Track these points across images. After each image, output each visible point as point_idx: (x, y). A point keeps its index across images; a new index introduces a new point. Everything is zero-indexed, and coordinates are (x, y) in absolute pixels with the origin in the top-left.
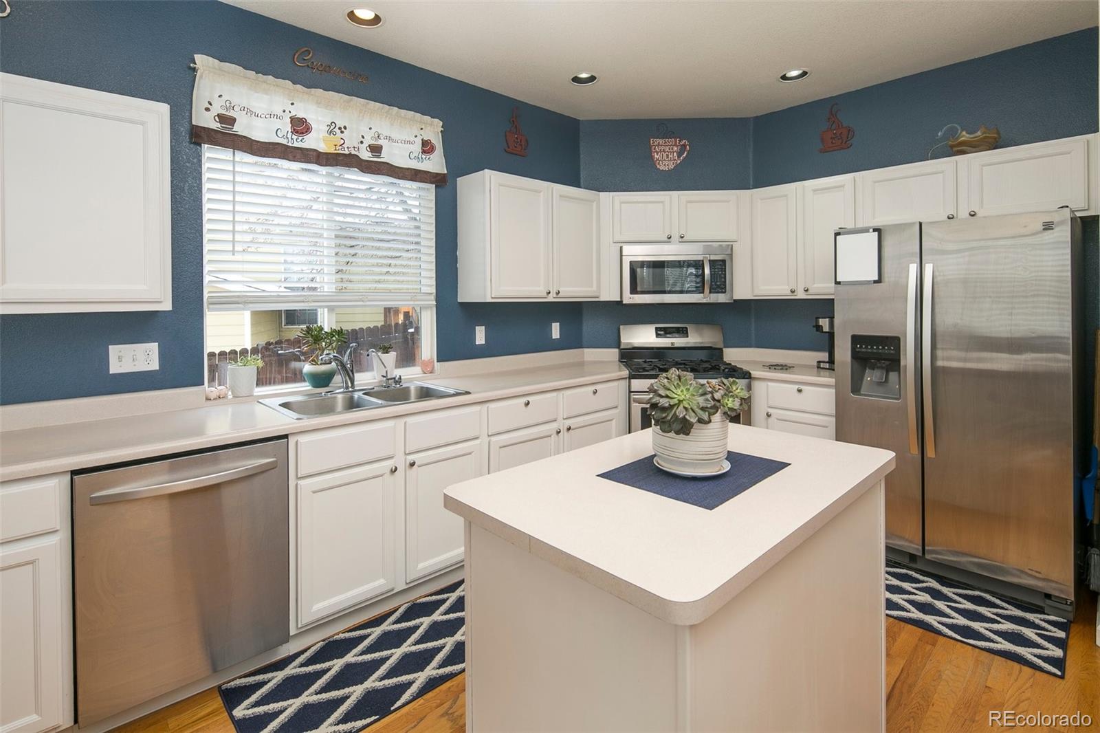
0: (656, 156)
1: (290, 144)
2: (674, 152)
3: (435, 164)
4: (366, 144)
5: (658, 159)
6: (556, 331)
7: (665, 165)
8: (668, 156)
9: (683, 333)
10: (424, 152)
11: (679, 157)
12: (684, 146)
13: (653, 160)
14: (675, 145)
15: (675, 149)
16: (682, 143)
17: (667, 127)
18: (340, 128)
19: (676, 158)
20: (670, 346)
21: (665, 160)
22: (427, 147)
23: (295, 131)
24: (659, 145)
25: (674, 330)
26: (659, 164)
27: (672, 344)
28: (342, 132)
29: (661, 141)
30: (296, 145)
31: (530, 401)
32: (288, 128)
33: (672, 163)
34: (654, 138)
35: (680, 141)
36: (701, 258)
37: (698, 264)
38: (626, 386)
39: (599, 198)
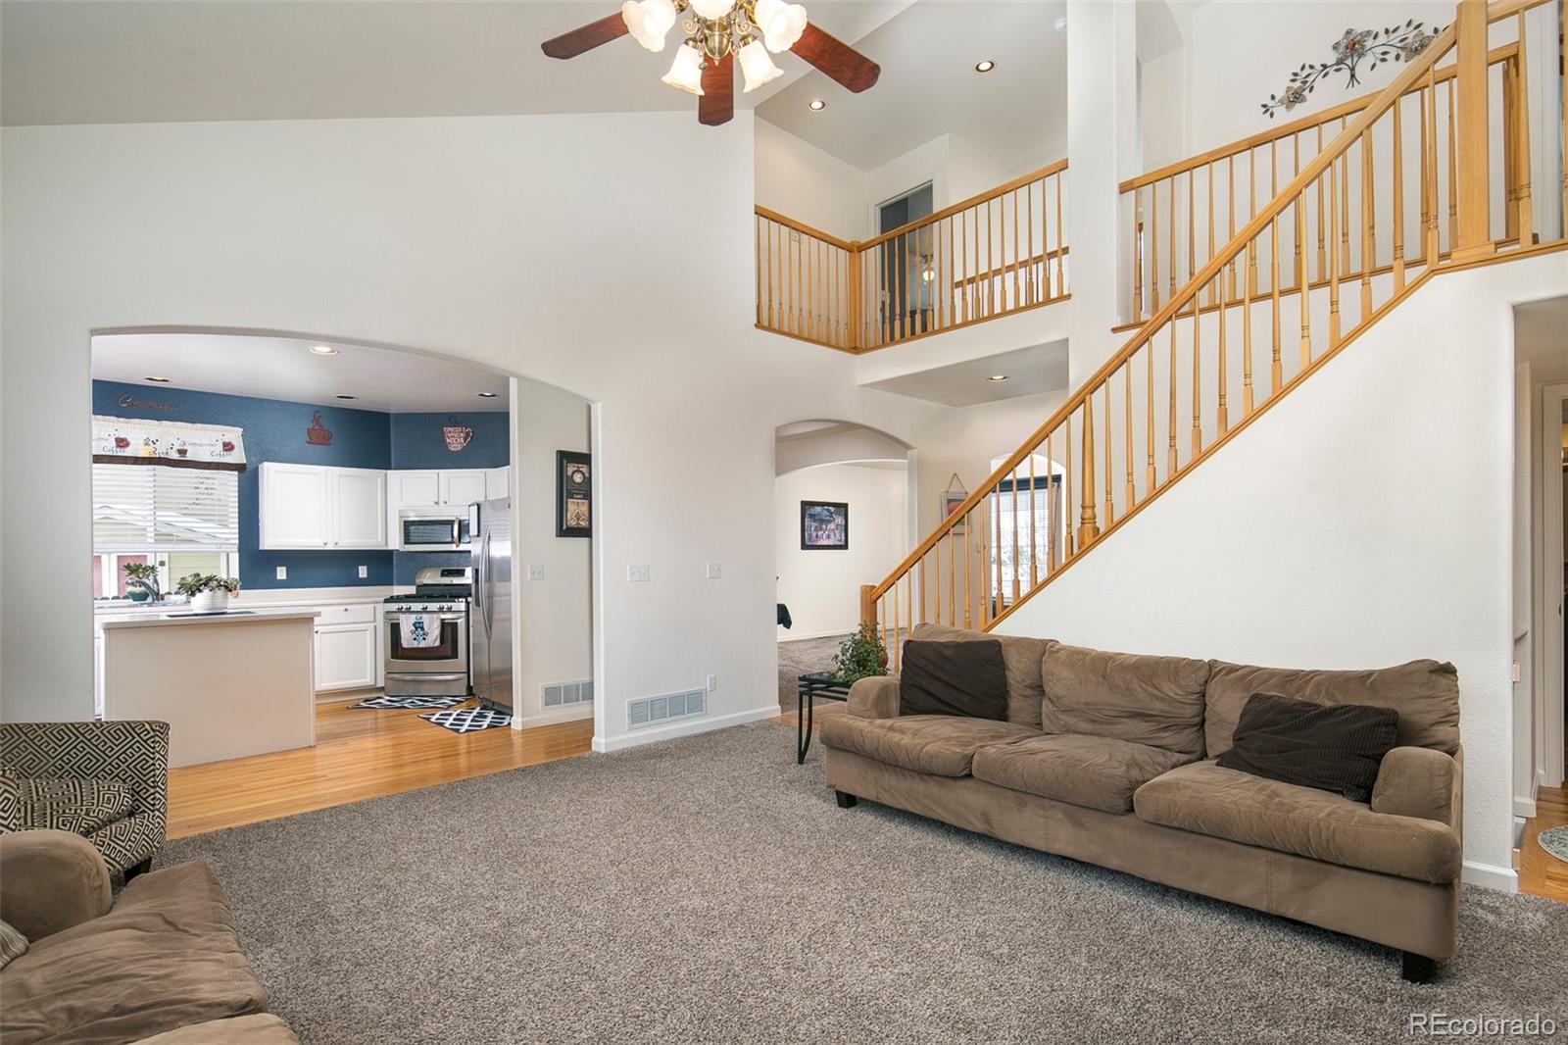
0: (448, 441)
1: (114, 454)
2: (461, 437)
3: (238, 456)
4: (175, 448)
5: (448, 443)
6: (363, 572)
7: (455, 448)
8: (456, 440)
9: (460, 574)
10: (226, 450)
11: (464, 441)
12: (469, 433)
13: (445, 443)
14: (463, 432)
15: (463, 435)
16: (469, 430)
17: (454, 419)
18: (153, 441)
19: (462, 442)
20: (449, 583)
21: (454, 443)
22: (228, 447)
23: (118, 446)
24: (450, 432)
25: (455, 571)
26: (449, 446)
27: (451, 581)
28: (154, 443)
29: (452, 429)
30: (119, 454)
32: (114, 444)
33: (459, 445)
34: (447, 427)
35: (466, 429)
36: (453, 518)
37: (451, 523)
38: (382, 608)
39: (386, 475)
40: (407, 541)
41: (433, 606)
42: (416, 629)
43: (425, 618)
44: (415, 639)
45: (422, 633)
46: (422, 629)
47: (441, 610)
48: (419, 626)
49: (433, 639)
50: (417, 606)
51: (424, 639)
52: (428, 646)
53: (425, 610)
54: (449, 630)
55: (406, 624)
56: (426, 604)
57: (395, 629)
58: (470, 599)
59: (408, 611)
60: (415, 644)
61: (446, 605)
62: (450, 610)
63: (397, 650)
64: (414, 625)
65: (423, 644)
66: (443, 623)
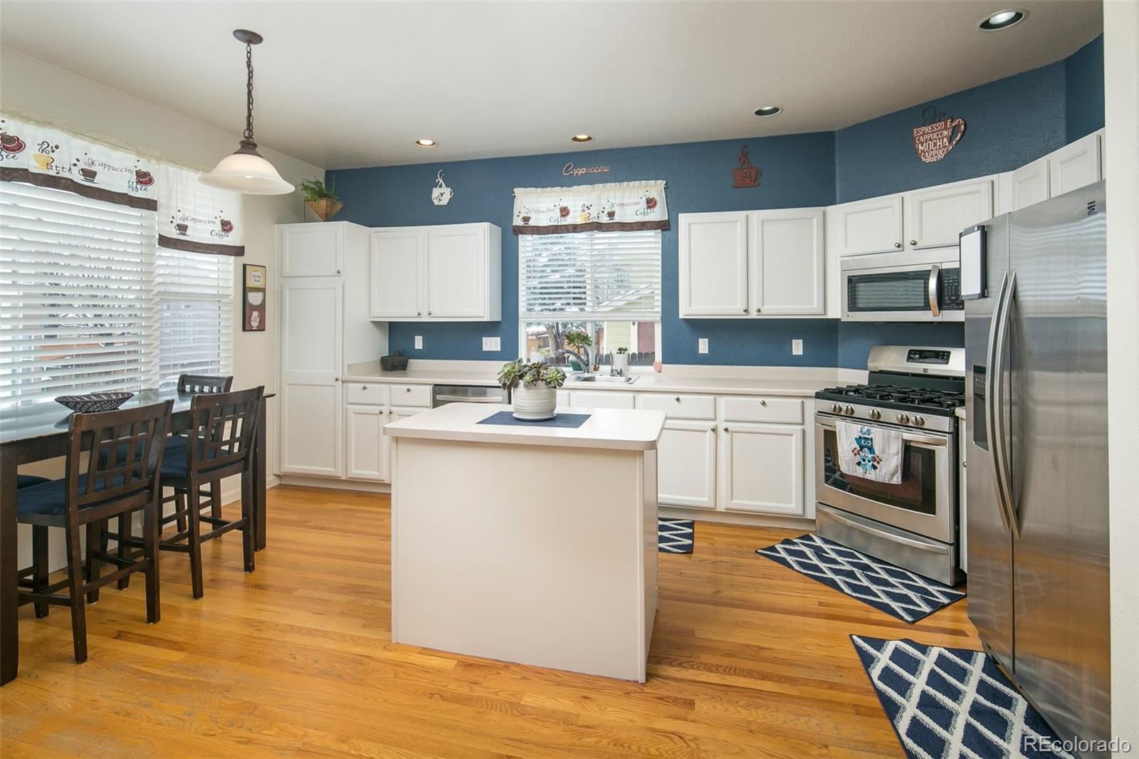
0: (920, 148)
1: (559, 224)
2: (943, 138)
3: (659, 214)
4: (605, 213)
5: (923, 151)
7: (932, 156)
8: (935, 145)
9: (943, 358)
10: (649, 207)
11: (950, 142)
12: (959, 125)
13: (917, 153)
14: (946, 128)
15: (945, 133)
16: (955, 123)
17: (929, 112)
18: (587, 207)
19: (947, 144)
20: (922, 372)
21: (932, 150)
22: (651, 203)
23: (562, 215)
24: (924, 134)
25: (932, 354)
26: (924, 156)
27: (925, 370)
28: (589, 209)
29: (926, 129)
30: (563, 224)
31: (680, 398)
32: (559, 214)
33: (941, 151)
34: (918, 128)
35: (952, 122)
36: (929, 267)
37: (924, 276)
38: (812, 406)
39: (824, 213)
40: (853, 306)
41: (892, 415)
42: (862, 448)
43: (877, 433)
44: (859, 464)
45: (870, 456)
46: (871, 449)
47: (904, 424)
48: (864, 444)
49: (889, 469)
50: (863, 410)
51: (875, 467)
52: (880, 480)
53: (876, 420)
54: (917, 463)
55: (847, 435)
56: (877, 409)
57: (830, 439)
58: (960, 412)
59: (850, 416)
60: (859, 472)
61: (913, 416)
62: (919, 426)
63: (832, 474)
64: (858, 440)
65: (871, 475)
66: (908, 448)
